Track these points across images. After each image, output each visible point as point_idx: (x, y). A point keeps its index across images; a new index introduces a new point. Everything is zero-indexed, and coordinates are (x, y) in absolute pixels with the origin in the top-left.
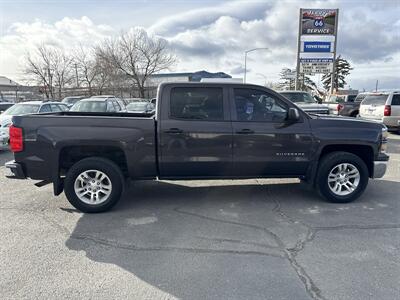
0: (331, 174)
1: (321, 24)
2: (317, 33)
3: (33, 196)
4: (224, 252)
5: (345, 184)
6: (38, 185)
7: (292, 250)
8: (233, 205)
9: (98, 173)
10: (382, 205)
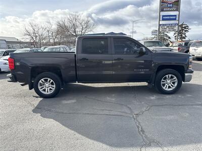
0: (163, 80)
1: (171, 5)
2: (169, 11)
3: (21, 91)
4: (104, 114)
5: (170, 85)
6: (22, 85)
7: (137, 114)
8: (113, 95)
9: (49, 79)
10: (189, 95)
